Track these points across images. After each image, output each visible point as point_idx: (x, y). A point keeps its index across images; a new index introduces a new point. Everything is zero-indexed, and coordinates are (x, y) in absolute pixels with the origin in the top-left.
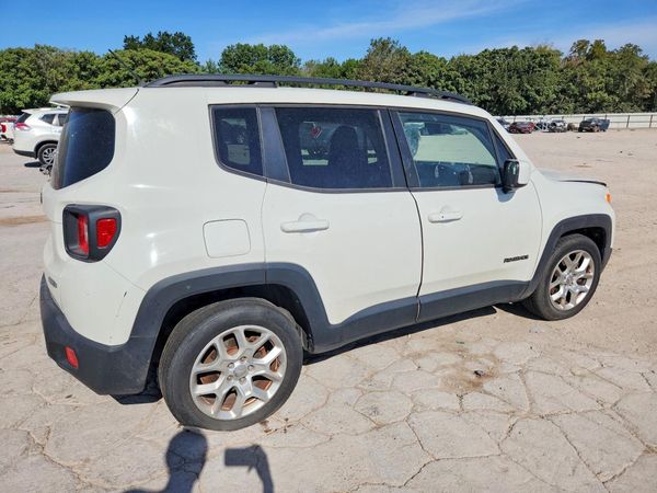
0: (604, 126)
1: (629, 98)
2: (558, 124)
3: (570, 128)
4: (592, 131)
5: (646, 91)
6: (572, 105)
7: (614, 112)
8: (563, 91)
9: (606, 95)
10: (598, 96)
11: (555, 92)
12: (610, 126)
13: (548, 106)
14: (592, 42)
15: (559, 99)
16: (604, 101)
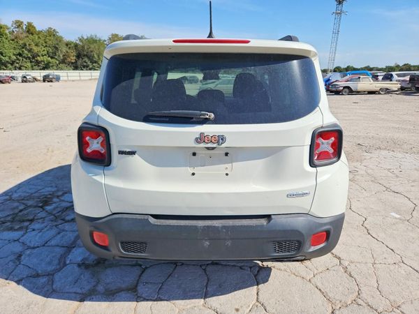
0: (58, 79)
1: (63, 62)
2: (28, 77)
3: (35, 80)
4: (51, 81)
5: (72, 58)
6: (29, 64)
7: (57, 70)
8: (20, 55)
9: (49, 58)
10: (45, 60)
11: (14, 55)
12: (61, 78)
13: (12, 64)
14: (25, 23)
15: (18, 59)
16: (50, 62)
